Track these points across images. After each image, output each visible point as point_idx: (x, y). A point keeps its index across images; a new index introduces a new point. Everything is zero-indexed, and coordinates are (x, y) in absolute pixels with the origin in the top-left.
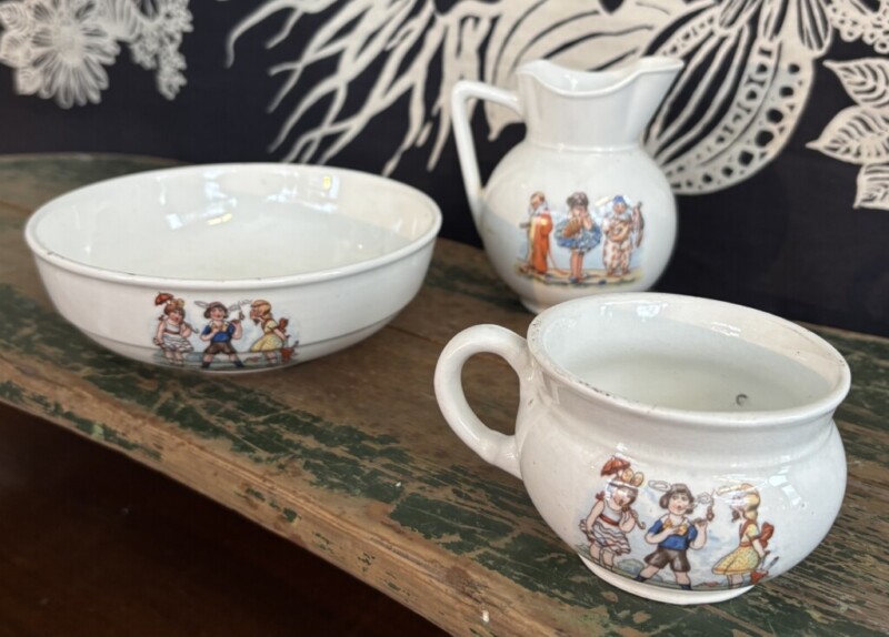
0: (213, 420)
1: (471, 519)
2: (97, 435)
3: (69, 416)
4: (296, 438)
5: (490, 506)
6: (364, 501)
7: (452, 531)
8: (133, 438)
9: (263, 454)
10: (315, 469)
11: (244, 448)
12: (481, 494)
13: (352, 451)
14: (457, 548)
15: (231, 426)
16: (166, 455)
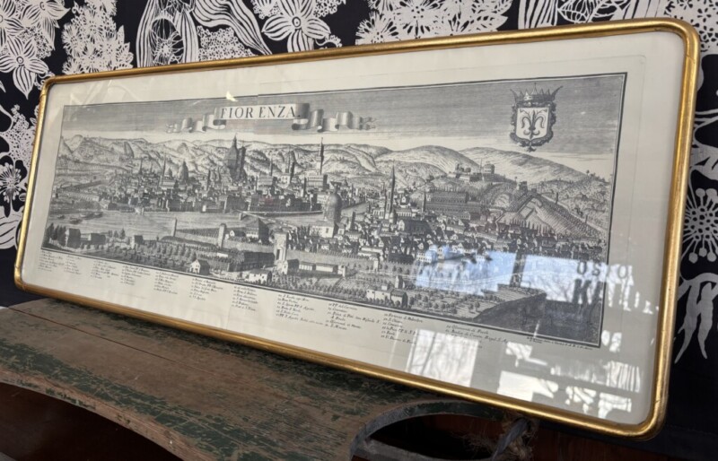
0: (111, 396)
1: (178, 418)
2: (77, 404)
3: (69, 398)
4: (135, 400)
5: (184, 415)
6: (148, 415)
7: (169, 422)
8: (88, 403)
9: (123, 405)
10: (138, 409)
11: (118, 403)
12: (183, 412)
13: (151, 403)
14: (169, 426)
15: (116, 397)
16: (97, 408)
